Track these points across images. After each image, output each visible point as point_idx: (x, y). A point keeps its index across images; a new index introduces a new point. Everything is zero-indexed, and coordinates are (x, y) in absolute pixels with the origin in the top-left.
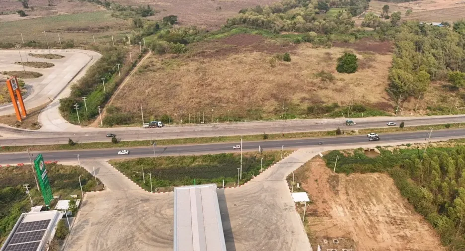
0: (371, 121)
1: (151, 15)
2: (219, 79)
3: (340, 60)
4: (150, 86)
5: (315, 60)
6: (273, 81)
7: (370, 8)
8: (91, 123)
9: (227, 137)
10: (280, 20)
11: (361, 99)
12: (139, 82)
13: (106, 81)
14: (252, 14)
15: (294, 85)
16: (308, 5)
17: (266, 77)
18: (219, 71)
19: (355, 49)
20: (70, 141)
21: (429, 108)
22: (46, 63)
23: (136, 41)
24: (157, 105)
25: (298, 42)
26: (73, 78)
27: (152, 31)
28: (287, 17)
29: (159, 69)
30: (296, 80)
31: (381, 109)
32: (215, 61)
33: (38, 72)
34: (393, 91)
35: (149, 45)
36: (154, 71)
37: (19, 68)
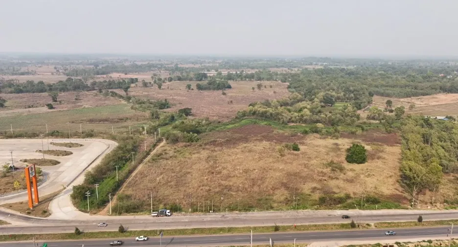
0: (387, 214)
1: (168, 107)
2: (229, 167)
3: (348, 150)
4: (161, 173)
5: (324, 150)
6: (282, 170)
7: (374, 103)
8: (100, 211)
9: (236, 228)
10: (288, 113)
11: (374, 191)
12: (151, 169)
13: (120, 168)
14: (261, 107)
15: (304, 174)
16: (314, 99)
17: (276, 165)
18: (229, 159)
19: (363, 140)
20: (77, 229)
21: (446, 201)
22: (65, 151)
23: (152, 131)
24: (167, 193)
25: (306, 133)
26: (89, 166)
27: (167, 122)
28: (294, 109)
29: (171, 157)
30: (306, 170)
31: (395, 201)
32: (225, 150)
33: (56, 160)
34: (406, 183)
35: (163, 135)
36: (167, 159)
37: (39, 156)
